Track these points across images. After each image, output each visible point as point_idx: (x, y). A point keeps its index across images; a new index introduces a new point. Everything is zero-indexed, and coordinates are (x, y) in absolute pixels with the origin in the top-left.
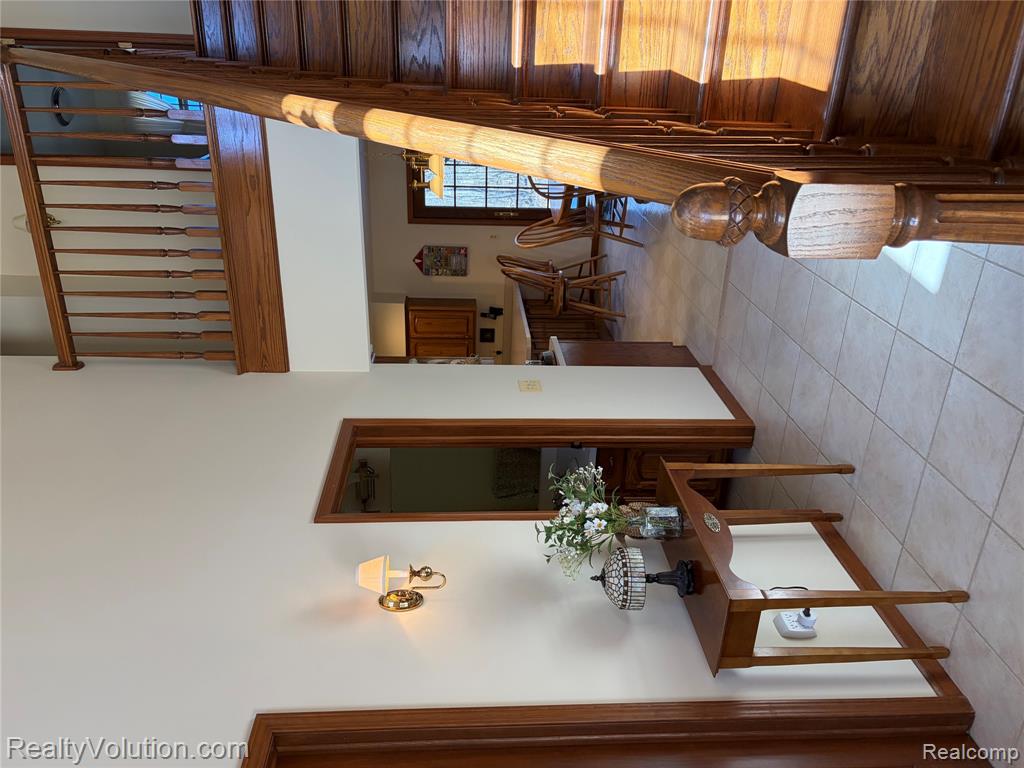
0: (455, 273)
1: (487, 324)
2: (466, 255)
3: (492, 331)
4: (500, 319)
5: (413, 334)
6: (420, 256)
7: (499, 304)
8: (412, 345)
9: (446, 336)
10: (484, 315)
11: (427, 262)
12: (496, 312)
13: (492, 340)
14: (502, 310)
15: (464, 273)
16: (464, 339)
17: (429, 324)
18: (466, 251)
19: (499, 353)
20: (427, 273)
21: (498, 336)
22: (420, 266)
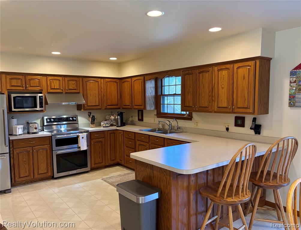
0: (292, 97)
1: (248, 122)
3: (243, 125)
4: (252, 132)
5: (236, 66)
7: (265, 132)
8: (228, 66)
9: (235, 91)
10: (254, 120)
12: (257, 129)
13: (236, 125)
14: (259, 134)
15: (292, 105)
16: (233, 105)
17: (244, 78)
19: (227, 129)
20: (293, 74)
21: (239, 130)
22: (298, 67)
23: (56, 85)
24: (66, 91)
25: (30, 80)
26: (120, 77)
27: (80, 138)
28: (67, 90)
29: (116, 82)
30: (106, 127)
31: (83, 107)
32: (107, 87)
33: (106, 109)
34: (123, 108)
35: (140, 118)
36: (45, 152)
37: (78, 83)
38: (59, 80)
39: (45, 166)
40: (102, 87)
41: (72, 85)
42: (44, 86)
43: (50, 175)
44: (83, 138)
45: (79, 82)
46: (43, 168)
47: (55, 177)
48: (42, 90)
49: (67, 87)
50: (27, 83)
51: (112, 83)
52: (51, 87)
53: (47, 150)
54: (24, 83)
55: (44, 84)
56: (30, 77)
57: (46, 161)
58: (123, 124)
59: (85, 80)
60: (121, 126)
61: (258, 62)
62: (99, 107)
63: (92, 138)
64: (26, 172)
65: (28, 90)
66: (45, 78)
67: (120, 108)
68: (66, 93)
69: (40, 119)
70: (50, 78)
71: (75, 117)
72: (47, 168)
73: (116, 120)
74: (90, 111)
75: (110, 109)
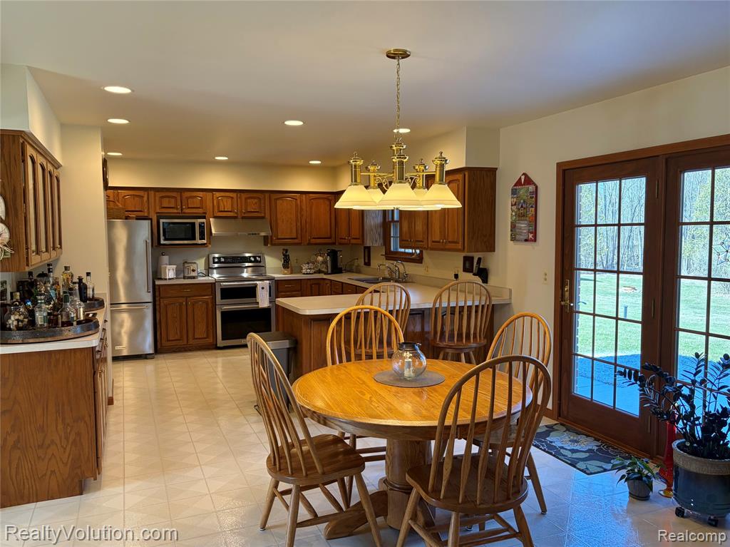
0: (513, 227)
2: (526, 240)
4: (479, 280)
6: (529, 181)
7: (491, 279)
10: (479, 261)
11: (522, 191)
13: (465, 269)
14: (487, 282)
15: (513, 239)
18: (531, 240)
20: (514, 192)
21: (468, 277)
22: (519, 183)
23: (227, 205)
24: (243, 215)
25: (188, 198)
26: (335, 191)
27: (259, 289)
28: (244, 213)
29: (328, 199)
30: (307, 274)
31: (269, 241)
32: (311, 208)
33: (309, 244)
34: (340, 244)
35: (366, 261)
36: (204, 305)
37: (262, 202)
38: (232, 198)
39: (205, 327)
40: (304, 207)
41: (253, 205)
42: (208, 207)
43: (211, 341)
44: (263, 288)
45: (265, 200)
46: (201, 331)
47: (218, 345)
48: (205, 213)
49: (243, 207)
50: (183, 204)
51: (322, 201)
52: (219, 207)
53: (207, 304)
54: (179, 203)
55: (209, 204)
56: (188, 194)
57: (205, 320)
58: (336, 270)
59: (274, 196)
60: (333, 272)
61: (467, 174)
62: (296, 241)
63: (280, 290)
64: (177, 333)
65: (184, 213)
66: (209, 194)
67: (334, 244)
68: (243, 218)
69: (204, 259)
70: (218, 194)
71: (259, 257)
72: (208, 331)
73: (325, 262)
74: (286, 247)
75: (316, 244)
